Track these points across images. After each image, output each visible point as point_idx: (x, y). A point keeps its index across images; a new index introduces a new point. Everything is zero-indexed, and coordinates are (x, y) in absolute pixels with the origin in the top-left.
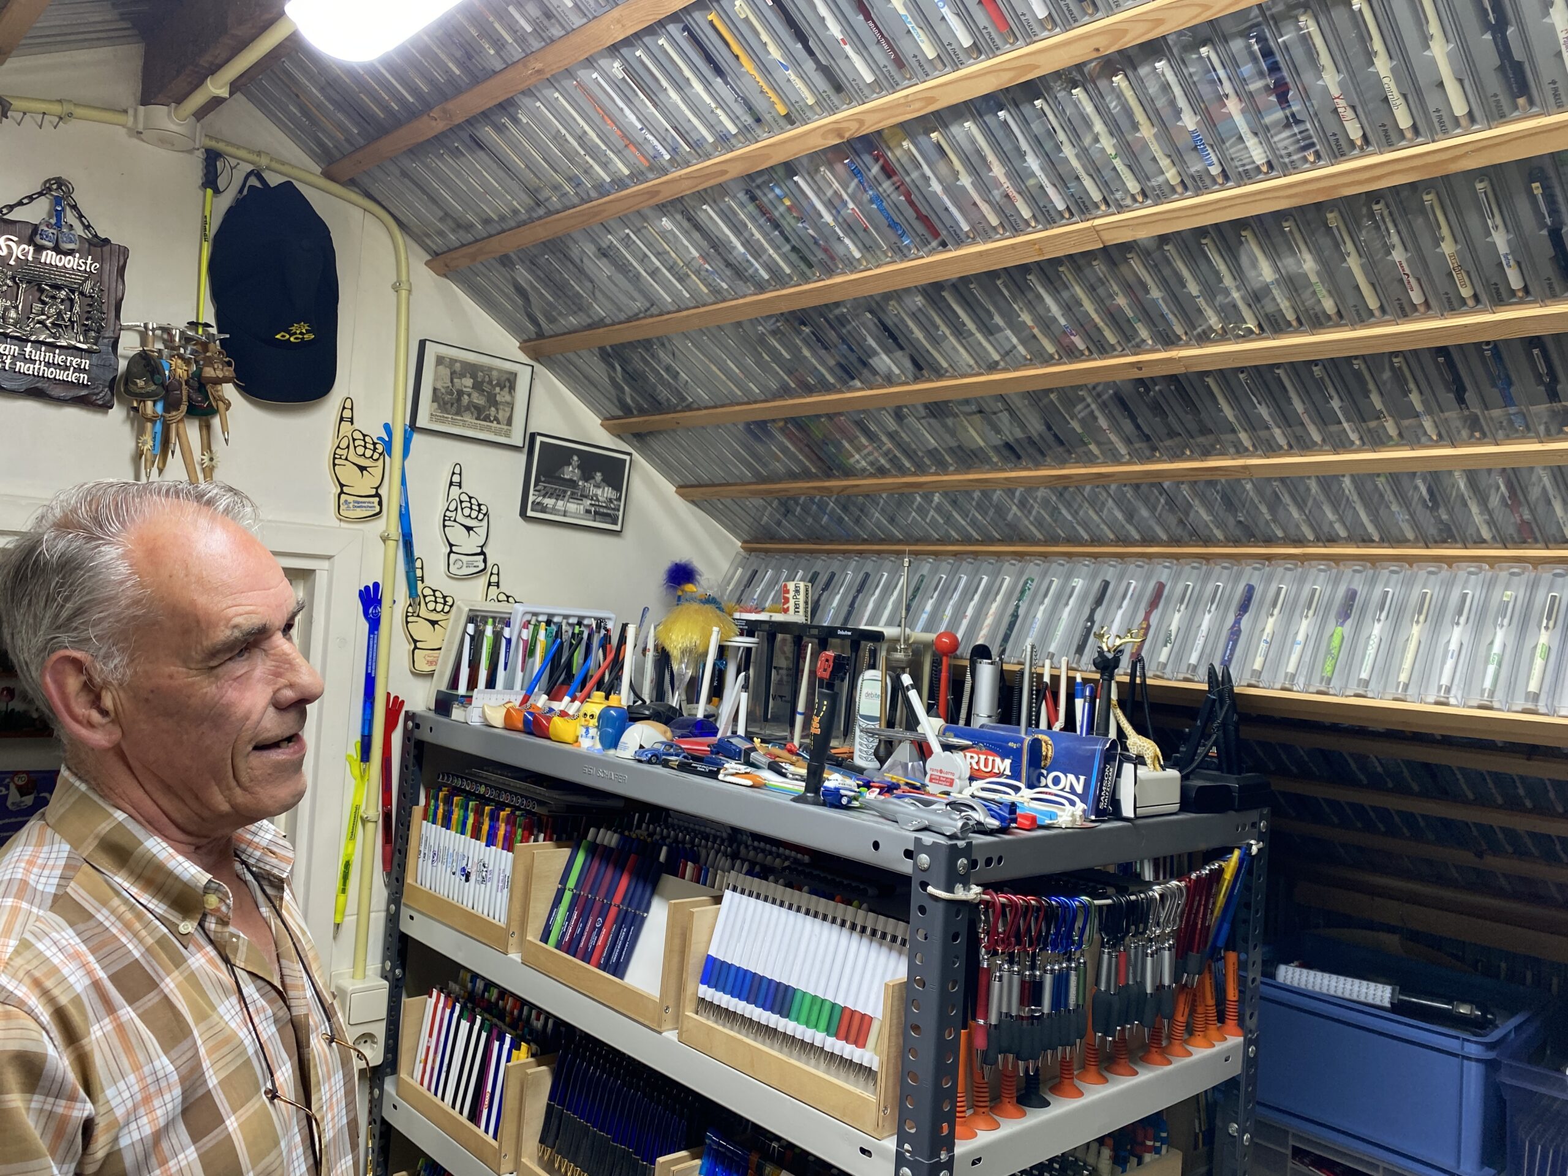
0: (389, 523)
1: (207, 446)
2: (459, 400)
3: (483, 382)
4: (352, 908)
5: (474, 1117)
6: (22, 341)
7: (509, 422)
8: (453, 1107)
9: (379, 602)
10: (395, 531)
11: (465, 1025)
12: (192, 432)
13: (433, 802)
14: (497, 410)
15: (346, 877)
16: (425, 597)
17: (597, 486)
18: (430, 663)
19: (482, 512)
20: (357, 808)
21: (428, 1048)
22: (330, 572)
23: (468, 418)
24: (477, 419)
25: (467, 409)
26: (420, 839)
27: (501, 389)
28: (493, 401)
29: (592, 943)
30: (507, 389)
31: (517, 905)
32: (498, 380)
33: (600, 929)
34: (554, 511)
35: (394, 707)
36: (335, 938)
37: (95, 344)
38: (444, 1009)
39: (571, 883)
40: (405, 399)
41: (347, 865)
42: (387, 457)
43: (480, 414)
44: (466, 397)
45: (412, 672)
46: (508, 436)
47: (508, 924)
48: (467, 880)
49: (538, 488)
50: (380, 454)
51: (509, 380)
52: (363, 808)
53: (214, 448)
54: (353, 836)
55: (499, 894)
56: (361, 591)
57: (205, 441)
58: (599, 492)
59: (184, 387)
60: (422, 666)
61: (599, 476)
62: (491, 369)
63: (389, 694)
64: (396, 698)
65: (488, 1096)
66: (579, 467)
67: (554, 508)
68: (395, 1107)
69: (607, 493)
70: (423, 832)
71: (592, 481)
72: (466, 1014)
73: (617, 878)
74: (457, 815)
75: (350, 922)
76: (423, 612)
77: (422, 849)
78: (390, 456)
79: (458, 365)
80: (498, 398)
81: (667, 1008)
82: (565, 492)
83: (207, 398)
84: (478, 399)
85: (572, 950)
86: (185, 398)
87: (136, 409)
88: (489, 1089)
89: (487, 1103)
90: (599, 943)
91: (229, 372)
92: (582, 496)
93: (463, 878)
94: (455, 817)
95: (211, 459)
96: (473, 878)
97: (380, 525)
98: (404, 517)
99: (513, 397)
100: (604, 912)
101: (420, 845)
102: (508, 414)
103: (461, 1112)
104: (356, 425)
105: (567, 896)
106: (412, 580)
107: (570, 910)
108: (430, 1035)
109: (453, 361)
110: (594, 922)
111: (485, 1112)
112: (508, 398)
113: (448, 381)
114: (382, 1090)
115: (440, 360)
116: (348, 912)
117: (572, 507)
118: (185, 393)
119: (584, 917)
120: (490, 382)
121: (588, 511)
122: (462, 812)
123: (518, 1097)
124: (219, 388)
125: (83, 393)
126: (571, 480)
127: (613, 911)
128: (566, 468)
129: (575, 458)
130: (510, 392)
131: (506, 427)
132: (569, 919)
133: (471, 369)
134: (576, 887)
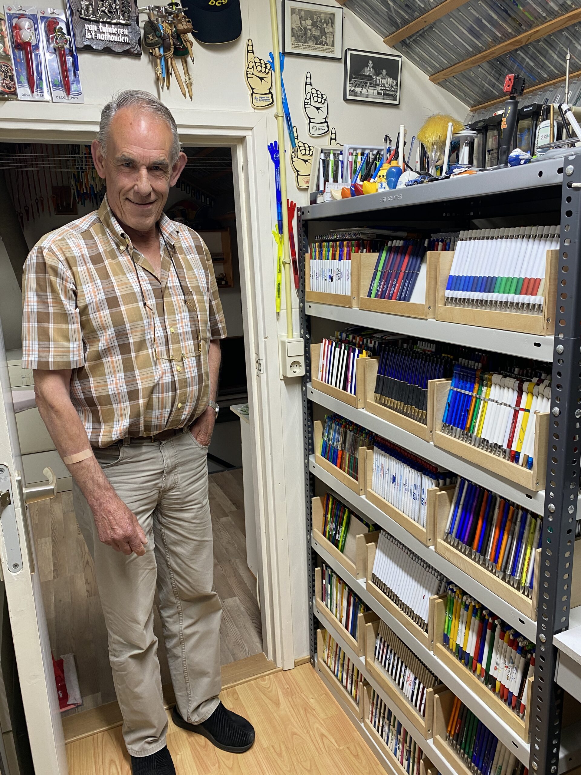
0: (278, 108)
1: (187, 72)
2: (305, 34)
3: (317, 21)
4: (284, 306)
5: (345, 388)
6: (97, 22)
7: (333, 45)
8: (336, 386)
9: (278, 151)
10: (281, 112)
11: (338, 350)
12: (178, 65)
13: (313, 250)
14: (326, 37)
15: (279, 290)
16: (300, 147)
17: (384, 78)
18: (306, 182)
19: (324, 99)
20: (280, 258)
21: (323, 365)
22: (253, 136)
23: (311, 44)
24: (316, 44)
25: (310, 39)
26: (310, 269)
27: (327, 25)
28: (323, 33)
29: (392, 292)
30: (330, 24)
31: (355, 284)
32: (325, 19)
33: (396, 284)
34: (361, 95)
35: (291, 207)
36: (278, 319)
37: (128, 20)
38: (328, 346)
39: (380, 268)
40: (278, 36)
41: (279, 285)
42: (272, 71)
43: (317, 41)
44: (309, 32)
45: (298, 189)
46: (333, 52)
47: (352, 293)
48: (332, 281)
49: (352, 82)
50: (269, 70)
51: (330, 18)
52: (283, 258)
53: (190, 73)
54: (280, 271)
55: (347, 282)
56: (268, 146)
57: (186, 70)
58: (385, 81)
59: (171, 37)
60: (303, 185)
61: (384, 72)
62: (320, 13)
63: (288, 200)
64: (292, 202)
65: (350, 378)
66: (373, 67)
67: (361, 93)
68: (312, 392)
69: (389, 82)
70: (311, 265)
71: (381, 76)
72: (338, 345)
73: (403, 258)
74: (325, 250)
75: (283, 313)
76: (300, 156)
77: (311, 274)
78: (274, 71)
79: (303, 13)
80: (326, 30)
81: (430, 307)
82: (366, 83)
83: (182, 43)
84: (316, 32)
85: (383, 297)
86: (172, 44)
87: (151, 54)
88: (350, 374)
89: (350, 380)
90: (395, 291)
91: (190, 25)
92: (375, 85)
93: (330, 280)
94: (324, 253)
95: (190, 79)
96: (334, 279)
97: (273, 110)
98: (285, 104)
99: (334, 29)
100: (397, 277)
101: (310, 272)
102: (332, 40)
103: (339, 388)
104: (255, 55)
105: (379, 274)
106: (293, 139)
107: (380, 280)
108: (324, 359)
109: (300, 11)
110: (393, 281)
111: (349, 385)
112: (331, 30)
113: (299, 23)
114: (306, 387)
115: (293, 11)
116: (282, 308)
117: (371, 92)
118: (171, 41)
119: (387, 282)
120: (321, 21)
121: (380, 94)
122: (327, 249)
123: (363, 374)
124: (186, 36)
125: (128, 48)
126: (369, 76)
127: (402, 274)
128: (366, 68)
129: (371, 62)
130: (332, 26)
131: (331, 47)
132: (380, 284)
133: (310, 14)
134: (383, 269)
